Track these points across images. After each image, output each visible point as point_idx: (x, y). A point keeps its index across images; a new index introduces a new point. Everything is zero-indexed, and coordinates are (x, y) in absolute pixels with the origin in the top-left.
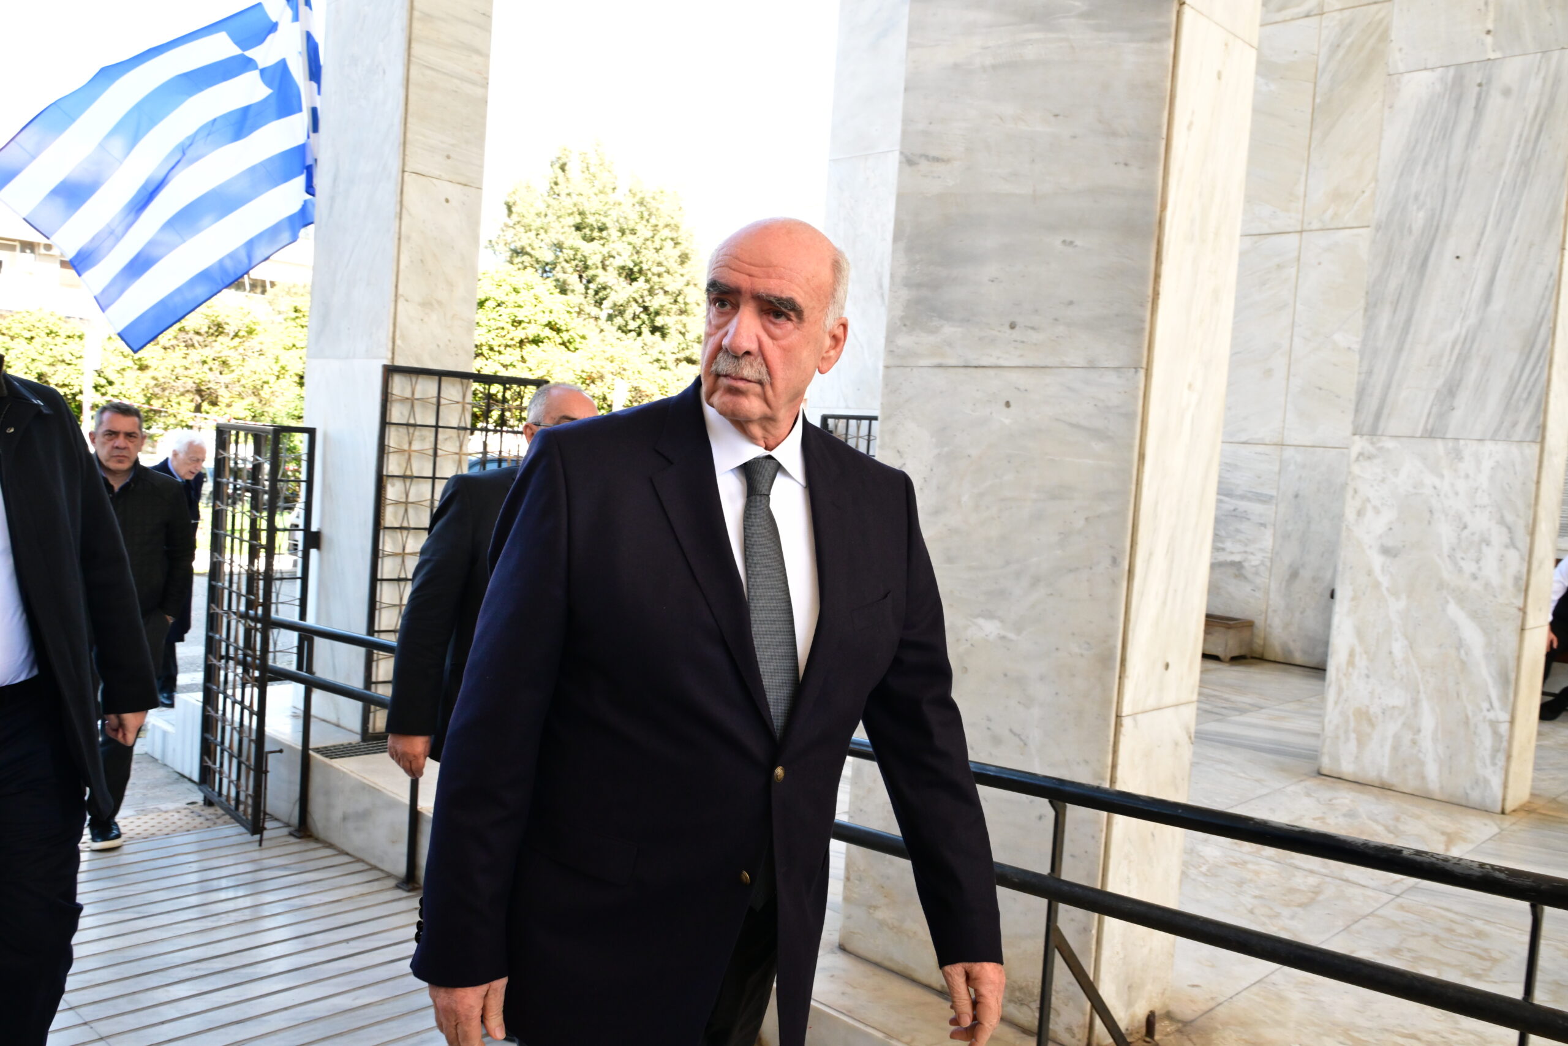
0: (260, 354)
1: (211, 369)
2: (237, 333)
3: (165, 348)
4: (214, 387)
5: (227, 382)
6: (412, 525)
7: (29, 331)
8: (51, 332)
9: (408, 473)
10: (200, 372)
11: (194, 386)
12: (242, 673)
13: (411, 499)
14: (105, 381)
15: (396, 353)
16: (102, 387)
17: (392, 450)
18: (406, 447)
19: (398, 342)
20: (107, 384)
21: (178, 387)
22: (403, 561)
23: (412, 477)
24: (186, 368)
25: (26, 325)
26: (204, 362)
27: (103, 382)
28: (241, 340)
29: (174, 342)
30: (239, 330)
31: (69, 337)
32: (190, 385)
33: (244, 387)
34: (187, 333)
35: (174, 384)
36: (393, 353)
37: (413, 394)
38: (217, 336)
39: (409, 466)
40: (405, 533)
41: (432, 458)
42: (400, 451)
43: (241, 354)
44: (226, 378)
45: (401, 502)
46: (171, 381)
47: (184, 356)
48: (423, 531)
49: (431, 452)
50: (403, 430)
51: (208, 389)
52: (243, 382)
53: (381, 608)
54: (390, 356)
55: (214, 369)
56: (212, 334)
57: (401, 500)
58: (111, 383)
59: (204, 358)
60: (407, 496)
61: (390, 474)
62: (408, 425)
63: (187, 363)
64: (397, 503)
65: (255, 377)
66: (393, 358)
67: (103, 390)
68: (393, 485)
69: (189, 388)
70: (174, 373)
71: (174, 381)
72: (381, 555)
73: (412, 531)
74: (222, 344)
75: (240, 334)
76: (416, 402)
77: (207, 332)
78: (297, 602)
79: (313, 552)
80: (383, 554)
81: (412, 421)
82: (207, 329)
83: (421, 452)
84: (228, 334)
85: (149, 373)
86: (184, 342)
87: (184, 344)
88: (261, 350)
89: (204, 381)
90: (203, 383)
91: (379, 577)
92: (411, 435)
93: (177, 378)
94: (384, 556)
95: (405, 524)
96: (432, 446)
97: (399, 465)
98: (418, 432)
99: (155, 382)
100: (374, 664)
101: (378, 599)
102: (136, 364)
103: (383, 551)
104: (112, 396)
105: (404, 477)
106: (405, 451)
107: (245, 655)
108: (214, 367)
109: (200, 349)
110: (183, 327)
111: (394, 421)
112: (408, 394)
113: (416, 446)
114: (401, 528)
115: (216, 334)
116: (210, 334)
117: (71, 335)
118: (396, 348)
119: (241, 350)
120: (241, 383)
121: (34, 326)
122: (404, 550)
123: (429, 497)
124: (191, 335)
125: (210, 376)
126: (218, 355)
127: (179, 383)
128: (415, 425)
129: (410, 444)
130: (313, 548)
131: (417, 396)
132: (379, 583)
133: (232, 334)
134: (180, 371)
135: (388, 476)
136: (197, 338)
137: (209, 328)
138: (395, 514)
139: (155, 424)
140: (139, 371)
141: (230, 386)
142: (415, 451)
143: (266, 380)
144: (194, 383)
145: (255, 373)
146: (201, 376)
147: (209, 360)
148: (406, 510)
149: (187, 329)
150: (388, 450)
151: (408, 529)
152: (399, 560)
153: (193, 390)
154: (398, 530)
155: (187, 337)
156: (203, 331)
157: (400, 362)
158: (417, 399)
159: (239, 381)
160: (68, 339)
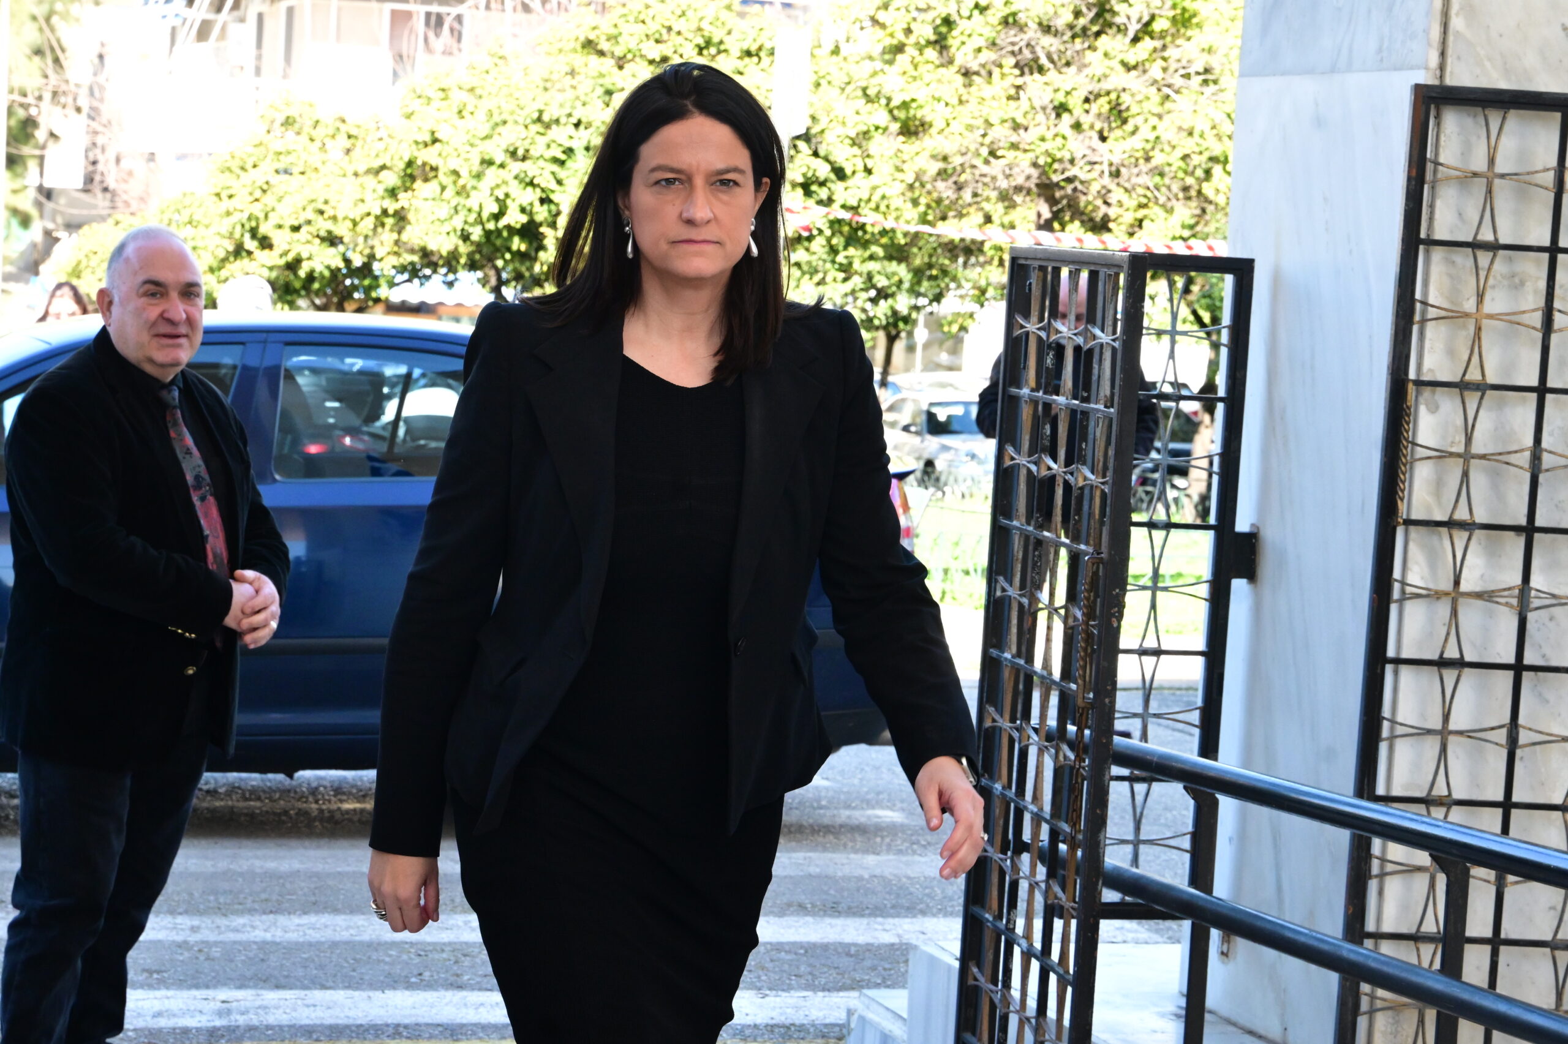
0: (1205, 82)
1: (1077, 126)
2: (1148, 24)
3: (967, 73)
4: (1083, 176)
5: (1116, 160)
6: (1481, 517)
7: (657, 41)
8: (708, 43)
9: (1474, 375)
10: (1049, 135)
11: (1035, 173)
12: (1047, 881)
13: (1477, 448)
14: (828, 167)
15: (1450, 51)
16: (822, 184)
17: (1432, 313)
18: (1470, 306)
19: (1457, 23)
20: (833, 176)
21: (994, 178)
22: (1454, 613)
23: (1482, 388)
24: (1016, 127)
25: (652, 27)
26: (1061, 109)
27: (823, 170)
28: (1158, 44)
29: (988, 56)
30: (1153, 18)
31: (748, 54)
32: (1024, 171)
33: (1162, 175)
34: (1022, 28)
35: (985, 169)
36: (1443, 54)
37: (1492, 161)
38: (1098, 34)
39: (1475, 359)
40: (1460, 537)
41: (1539, 336)
42: (1454, 316)
43: (1155, 82)
44: (1118, 148)
45: (1452, 455)
46: (979, 162)
47: (1013, 92)
48: (1511, 534)
49: (1537, 319)
50: (1463, 258)
51: (1069, 180)
52: (1158, 159)
53: (1392, 738)
54: (1434, 60)
55: (1085, 126)
56: (1084, 30)
57: (1453, 450)
58: (840, 174)
59: (1060, 98)
60: (1469, 439)
61: (1426, 377)
62: (1475, 245)
63: (1016, 111)
64: (1442, 455)
65: (1188, 145)
66: (1442, 67)
67: (823, 193)
68: (1434, 409)
69: (1020, 180)
70: (987, 140)
71: (987, 162)
72: (1396, 594)
73: (1478, 533)
74: (1106, 55)
75: (1157, 26)
76: (1497, 182)
77: (1071, 27)
78: (1195, 717)
79: (1239, 586)
80: (1403, 592)
81: (1487, 236)
82: (1069, 17)
83: (1512, 320)
84: (1121, 30)
85: (929, 143)
86: (1013, 53)
87: (1012, 61)
88: (1207, 71)
89: (1061, 161)
90: (1056, 166)
91: (1391, 653)
92: (1482, 274)
93: (992, 153)
94: (1404, 598)
95: (1462, 514)
96: (1541, 303)
97: (1451, 352)
98: (1501, 264)
99: (941, 165)
100: (1373, 885)
101: (1386, 712)
102: (895, 119)
103: (1403, 583)
104: (843, 207)
105: (1462, 386)
106: (1467, 315)
107: (1054, 835)
108: (1086, 121)
109: (1052, 75)
110: (1014, 14)
111: (1441, 233)
112: (1479, 163)
113: (1495, 303)
114: (1451, 524)
115: (1095, 28)
116: (1078, 29)
117: (753, 48)
118: (1451, 38)
119: (1155, 70)
120: (1154, 162)
121: (669, 29)
122: (1457, 583)
123: (1529, 441)
124: (1033, 32)
125: (1077, 145)
126: (1096, 87)
127: (996, 167)
128: (1494, 247)
129: (1480, 297)
130: (1240, 576)
131: (1501, 167)
132: (1389, 669)
133: (1133, 28)
134: (1002, 134)
135: (1419, 383)
136: (1048, 42)
137: (1077, 14)
138: (1439, 485)
139: (952, 285)
140: (901, 138)
141: (1123, 170)
142: (1491, 317)
143: (1217, 152)
144: (1035, 165)
145: (1190, 134)
146: (1051, 146)
147: (1075, 102)
148: (1465, 474)
149: (1022, 17)
150: (1424, 313)
151: (1468, 526)
152: (1443, 609)
153: (1032, 184)
154: (1444, 531)
155: (1022, 39)
156: (1060, 23)
157: (1460, 76)
158: (1502, 176)
159: (1148, 159)
160: (747, 60)
